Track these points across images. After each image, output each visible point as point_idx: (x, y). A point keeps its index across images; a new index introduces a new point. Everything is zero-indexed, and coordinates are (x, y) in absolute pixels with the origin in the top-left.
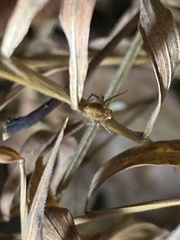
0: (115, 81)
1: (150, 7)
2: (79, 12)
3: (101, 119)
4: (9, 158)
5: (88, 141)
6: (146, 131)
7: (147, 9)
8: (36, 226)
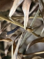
0: (32, 22)
1: (42, 5)
2: (27, 6)
3: (31, 32)
4: (9, 41)
5: (26, 37)
6: (40, 35)
7: (41, 5)
8: (15, 57)
